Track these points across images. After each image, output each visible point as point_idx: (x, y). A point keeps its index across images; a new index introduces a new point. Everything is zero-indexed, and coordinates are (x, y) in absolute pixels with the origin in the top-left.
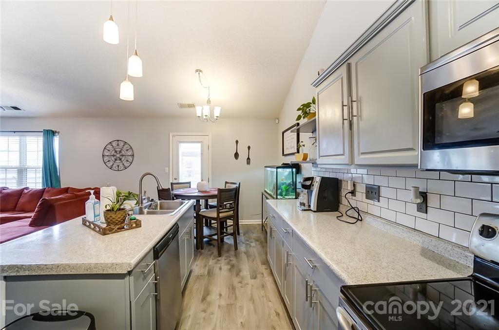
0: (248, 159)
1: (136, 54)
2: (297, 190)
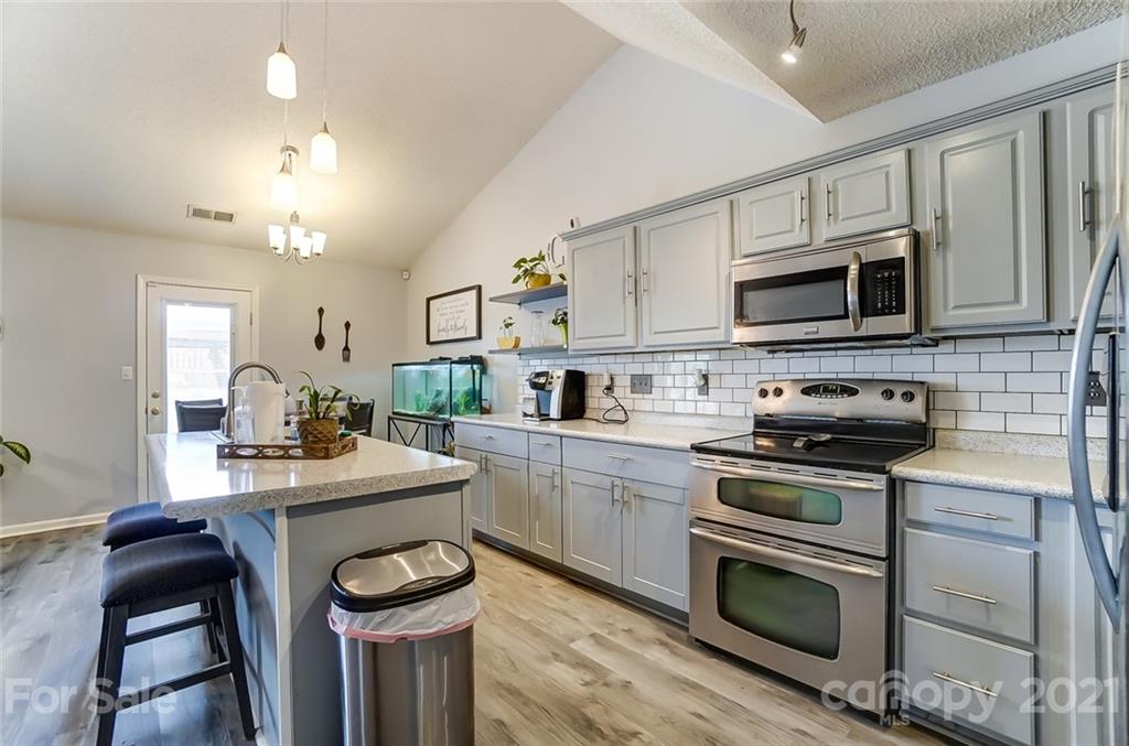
0: (346, 348)
1: (326, 130)
2: (483, 402)
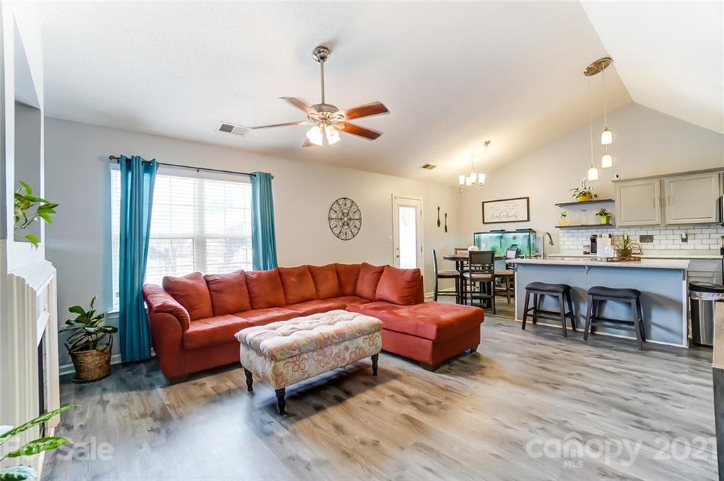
0: (446, 226)
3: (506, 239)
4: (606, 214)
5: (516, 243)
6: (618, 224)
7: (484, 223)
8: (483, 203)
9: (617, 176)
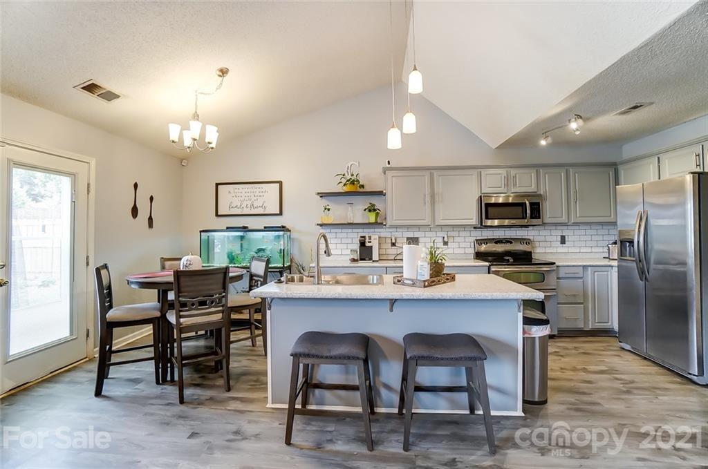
3: (250, 241)
4: (375, 210)
5: (263, 247)
6: (389, 222)
7: (217, 215)
8: (217, 185)
9: (389, 162)
